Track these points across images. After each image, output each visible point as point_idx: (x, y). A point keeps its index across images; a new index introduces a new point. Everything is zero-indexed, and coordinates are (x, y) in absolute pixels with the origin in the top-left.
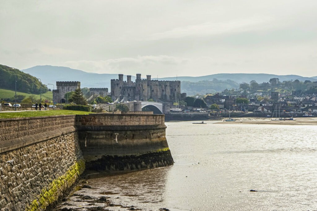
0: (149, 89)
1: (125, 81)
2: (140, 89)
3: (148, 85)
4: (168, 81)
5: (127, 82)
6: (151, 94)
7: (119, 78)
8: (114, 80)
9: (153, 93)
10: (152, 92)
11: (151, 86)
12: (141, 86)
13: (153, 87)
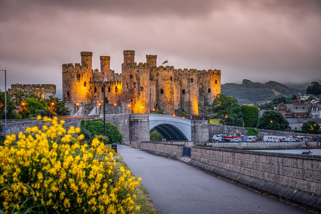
0: (154, 88)
1: (97, 70)
2: (133, 87)
3: (151, 79)
4: (194, 71)
5: (100, 71)
6: (158, 100)
7: (83, 62)
8: (70, 65)
9: (162, 97)
10: (160, 94)
11: (157, 81)
12: (135, 78)
13: (161, 83)
